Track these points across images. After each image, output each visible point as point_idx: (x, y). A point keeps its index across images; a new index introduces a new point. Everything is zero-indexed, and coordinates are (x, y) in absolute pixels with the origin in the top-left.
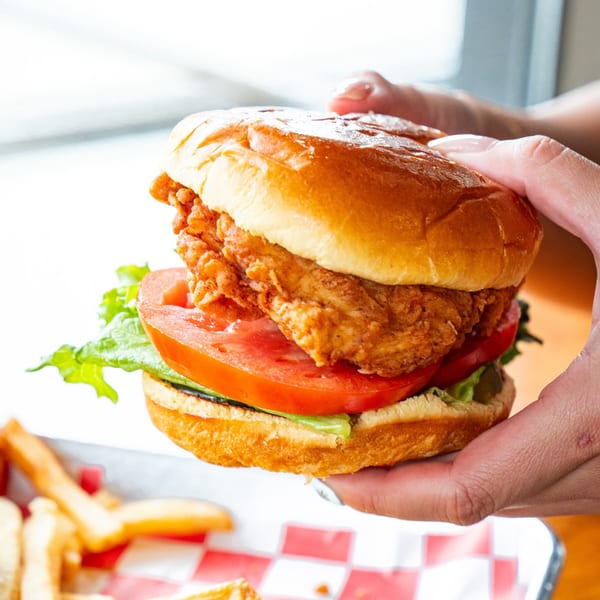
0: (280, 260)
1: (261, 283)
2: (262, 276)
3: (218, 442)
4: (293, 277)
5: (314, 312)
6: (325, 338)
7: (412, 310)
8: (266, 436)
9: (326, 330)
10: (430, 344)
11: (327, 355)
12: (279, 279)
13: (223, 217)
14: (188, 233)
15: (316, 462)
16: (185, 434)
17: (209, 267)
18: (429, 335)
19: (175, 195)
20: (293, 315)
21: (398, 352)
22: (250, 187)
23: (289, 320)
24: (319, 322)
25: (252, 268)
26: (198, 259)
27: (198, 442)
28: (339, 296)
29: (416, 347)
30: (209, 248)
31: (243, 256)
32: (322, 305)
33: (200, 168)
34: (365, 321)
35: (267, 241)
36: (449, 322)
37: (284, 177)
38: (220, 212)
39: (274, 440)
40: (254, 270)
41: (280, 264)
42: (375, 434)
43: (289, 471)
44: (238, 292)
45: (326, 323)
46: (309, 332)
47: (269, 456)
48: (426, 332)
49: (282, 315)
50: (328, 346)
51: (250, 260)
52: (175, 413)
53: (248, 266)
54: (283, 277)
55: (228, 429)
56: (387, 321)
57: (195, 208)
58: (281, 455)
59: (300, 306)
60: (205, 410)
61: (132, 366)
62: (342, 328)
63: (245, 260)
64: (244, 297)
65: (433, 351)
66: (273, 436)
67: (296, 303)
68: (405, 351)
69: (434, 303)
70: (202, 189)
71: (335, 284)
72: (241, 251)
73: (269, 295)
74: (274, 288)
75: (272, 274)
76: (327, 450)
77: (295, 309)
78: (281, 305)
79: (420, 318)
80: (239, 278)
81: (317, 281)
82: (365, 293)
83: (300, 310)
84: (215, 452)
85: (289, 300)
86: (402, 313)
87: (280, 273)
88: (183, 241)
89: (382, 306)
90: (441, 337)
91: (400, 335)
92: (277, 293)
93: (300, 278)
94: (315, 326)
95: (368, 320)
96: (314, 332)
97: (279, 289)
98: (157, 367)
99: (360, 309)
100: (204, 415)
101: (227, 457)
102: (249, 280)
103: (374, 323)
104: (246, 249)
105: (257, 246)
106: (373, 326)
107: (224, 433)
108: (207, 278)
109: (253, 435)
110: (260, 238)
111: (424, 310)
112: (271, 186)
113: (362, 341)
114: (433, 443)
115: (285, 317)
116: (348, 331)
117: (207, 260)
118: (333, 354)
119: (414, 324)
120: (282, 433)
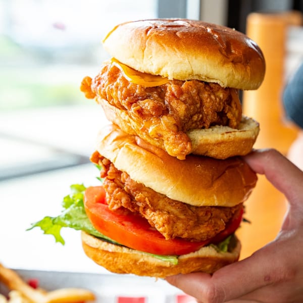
0: (150, 193)
1: (141, 203)
2: (142, 200)
3: (116, 263)
4: (155, 200)
5: (166, 217)
6: (171, 228)
7: (206, 214)
8: (138, 260)
9: (171, 225)
10: (214, 230)
11: (171, 235)
12: (149, 201)
13: (124, 173)
14: (108, 179)
15: (160, 272)
16: (101, 259)
17: (118, 195)
18: (214, 226)
19: (101, 161)
20: (157, 218)
21: (201, 234)
22: (138, 162)
23: (154, 220)
24: (168, 221)
25: (138, 196)
26: (113, 191)
27: (107, 262)
28: (176, 209)
29: (208, 232)
30: (118, 187)
31: (134, 191)
32: (169, 213)
33: (114, 151)
34: (187, 220)
35: (145, 186)
36: (222, 220)
37: (153, 160)
38: (123, 171)
39: (142, 262)
40: (138, 197)
41: (150, 194)
42: (187, 262)
43: (148, 275)
44: (131, 206)
45: (171, 222)
46: (163, 226)
47: (139, 269)
48: (213, 225)
49: (151, 217)
50: (172, 231)
51: (137, 193)
52: (97, 249)
53: (136, 195)
54: (151, 200)
55: (121, 257)
56: (196, 220)
57: (111, 168)
58: (145, 269)
59: (159, 214)
60: (111, 248)
61: (78, 228)
62: (177, 223)
63: (135, 193)
64: (133, 208)
65: (215, 233)
66: (141, 260)
67: (157, 212)
68: (204, 233)
69: (216, 212)
70: (115, 160)
71: (174, 204)
72: (133, 189)
73: (145, 208)
74: (147, 205)
75: (147, 199)
76: (165, 267)
77: (157, 215)
78: (151, 213)
79: (210, 218)
80: (132, 200)
81: (166, 202)
82: (187, 208)
83: (160, 216)
84: (115, 267)
85: (154, 211)
86: (202, 216)
87: (150, 198)
88: (106, 183)
89: (194, 213)
90: (219, 227)
91: (202, 226)
92: (149, 208)
93: (159, 200)
94: (166, 223)
95: (189, 220)
96: (166, 226)
97: (150, 206)
98: (91, 229)
99: (185, 215)
100: (110, 250)
101: (120, 270)
102: (136, 201)
103: (191, 221)
104: (135, 188)
105: (140, 187)
106: (191, 223)
107: (119, 258)
108: (117, 200)
109: (132, 260)
110: (141, 184)
111: (212, 214)
112: (148, 163)
113: (187, 230)
114: (210, 268)
115: (152, 218)
116: (180, 225)
117: (118, 192)
118: (174, 235)
119: (208, 221)
120: (146, 259)
